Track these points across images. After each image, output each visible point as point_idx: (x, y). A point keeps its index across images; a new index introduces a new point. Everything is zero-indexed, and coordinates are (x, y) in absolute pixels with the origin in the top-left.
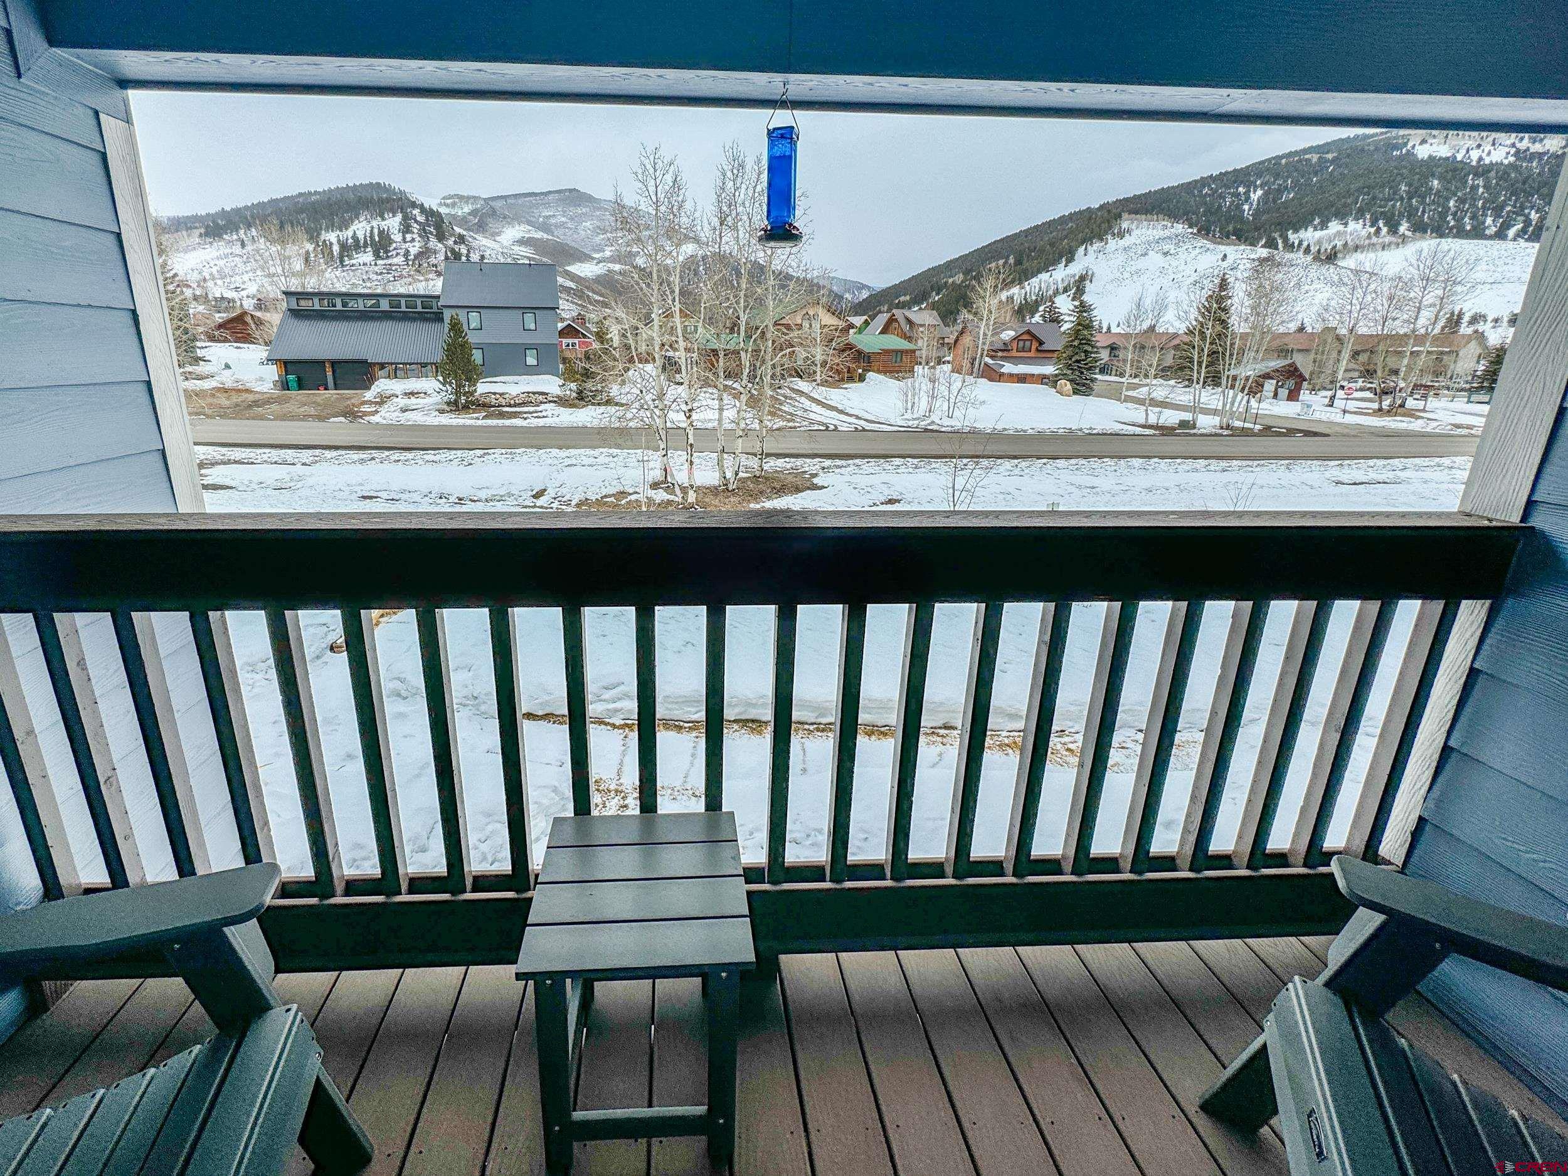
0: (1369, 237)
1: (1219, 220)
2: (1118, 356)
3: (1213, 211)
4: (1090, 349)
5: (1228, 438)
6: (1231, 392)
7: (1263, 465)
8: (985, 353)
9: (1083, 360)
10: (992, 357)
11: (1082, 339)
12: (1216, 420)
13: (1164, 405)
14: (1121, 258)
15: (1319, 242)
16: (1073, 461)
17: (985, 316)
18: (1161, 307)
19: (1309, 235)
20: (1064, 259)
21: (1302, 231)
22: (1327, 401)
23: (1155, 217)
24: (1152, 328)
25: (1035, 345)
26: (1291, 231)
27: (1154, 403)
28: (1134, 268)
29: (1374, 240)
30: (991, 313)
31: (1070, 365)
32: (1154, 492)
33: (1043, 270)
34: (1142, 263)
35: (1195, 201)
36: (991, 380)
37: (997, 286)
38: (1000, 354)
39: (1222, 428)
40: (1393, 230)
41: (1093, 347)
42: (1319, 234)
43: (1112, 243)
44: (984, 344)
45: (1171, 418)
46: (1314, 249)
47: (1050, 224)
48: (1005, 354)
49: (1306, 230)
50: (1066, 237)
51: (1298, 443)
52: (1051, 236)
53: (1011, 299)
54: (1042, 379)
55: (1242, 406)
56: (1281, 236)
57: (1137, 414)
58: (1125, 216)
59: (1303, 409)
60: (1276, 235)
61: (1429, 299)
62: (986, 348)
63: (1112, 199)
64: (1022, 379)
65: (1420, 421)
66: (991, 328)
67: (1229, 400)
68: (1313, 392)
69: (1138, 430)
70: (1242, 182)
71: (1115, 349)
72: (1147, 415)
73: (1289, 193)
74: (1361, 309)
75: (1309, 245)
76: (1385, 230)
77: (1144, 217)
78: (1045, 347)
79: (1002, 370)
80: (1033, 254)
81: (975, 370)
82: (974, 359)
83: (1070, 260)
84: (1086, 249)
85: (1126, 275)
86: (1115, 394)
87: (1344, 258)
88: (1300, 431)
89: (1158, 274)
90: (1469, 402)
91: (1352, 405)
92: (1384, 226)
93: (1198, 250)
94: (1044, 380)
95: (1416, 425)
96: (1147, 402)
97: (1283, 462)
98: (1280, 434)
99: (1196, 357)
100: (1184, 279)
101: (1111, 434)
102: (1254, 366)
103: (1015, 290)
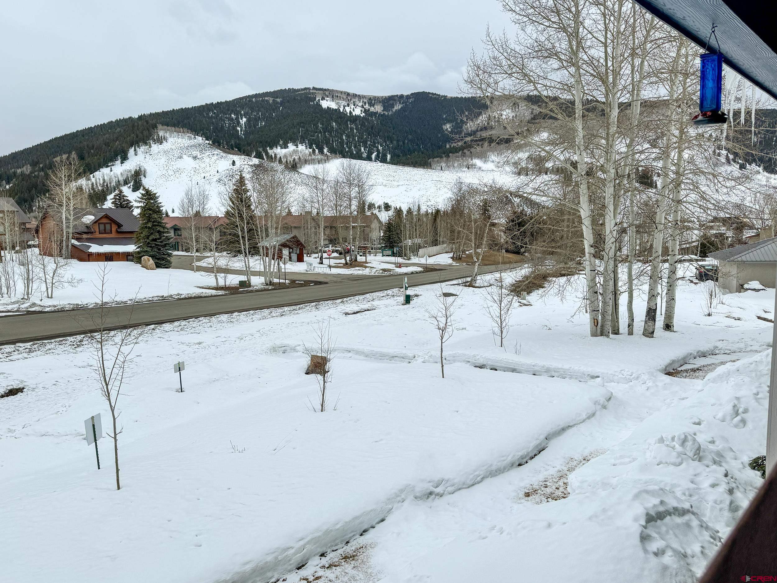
0: (310, 155)
1: (224, 136)
2: (181, 235)
3: (219, 130)
4: (162, 230)
5: (272, 291)
6: (267, 258)
7: (302, 308)
8: (71, 236)
9: (159, 239)
10: (78, 239)
11: (154, 222)
12: (262, 280)
13: (227, 271)
14: (163, 160)
15: (285, 156)
16: (176, 324)
17: (64, 202)
18: (204, 198)
19: (279, 151)
20: (119, 158)
21: (275, 148)
22: (318, 260)
23: (182, 129)
24: (198, 213)
25: (114, 228)
26: (268, 148)
27: (221, 270)
28: (175, 167)
29: (313, 157)
30: (69, 199)
31: (149, 243)
32: (244, 338)
33: (104, 165)
34: (180, 164)
35: (206, 120)
36: (81, 260)
37: (69, 176)
38: (85, 236)
39: (267, 285)
40: (321, 151)
41: (164, 228)
42: (284, 151)
43: (155, 147)
44: (68, 227)
45: (234, 280)
46: (284, 160)
47: (102, 127)
48: (89, 236)
49: (277, 148)
50: (117, 139)
51: (312, 291)
52: (105, 137)
53: (80, 189)
54: (126, 257)
55: (275, 268)
56: (263, 150)
57: (209, 280)
58: (160, 126)
59: (308, 266)
60: (261, 149)
61: (353, 194)
62: (71, 231)
63: (147, 112)
64: (109, 257)
65: (368, 269)
66: (72, 213)
67: (267, 264)
68: (309, 255)
69: (214, 292)
70: (232, 111)
71: (179, 229)
72: (217, 279)
73: (261, 122)
74: (323, 199)
75: (280, 157)
76: (317, 151)
77: (173, 128)
78: (124, 229)
79: (90, 250)
80: (92, 151)
81: (64, 252)
82: (62, 241)
83: (124, 158)
84: (135, 150)
85: (171, 173)
86: (188, 265)
87: (301, 167)
88: (312, 282)
89: (193, 172)
90: (383, 256)
91: (333, 262)
92: (316, 148)
93: (215, 157)
94: (129, 257)
95: (366, 272)
96: (215, 269)
97: (313, 304)
98: (301, 285)
99: (240, 233)
100: (211, 177)
101: (195, 297)
102: (276, 238)
103: (82, 182)
